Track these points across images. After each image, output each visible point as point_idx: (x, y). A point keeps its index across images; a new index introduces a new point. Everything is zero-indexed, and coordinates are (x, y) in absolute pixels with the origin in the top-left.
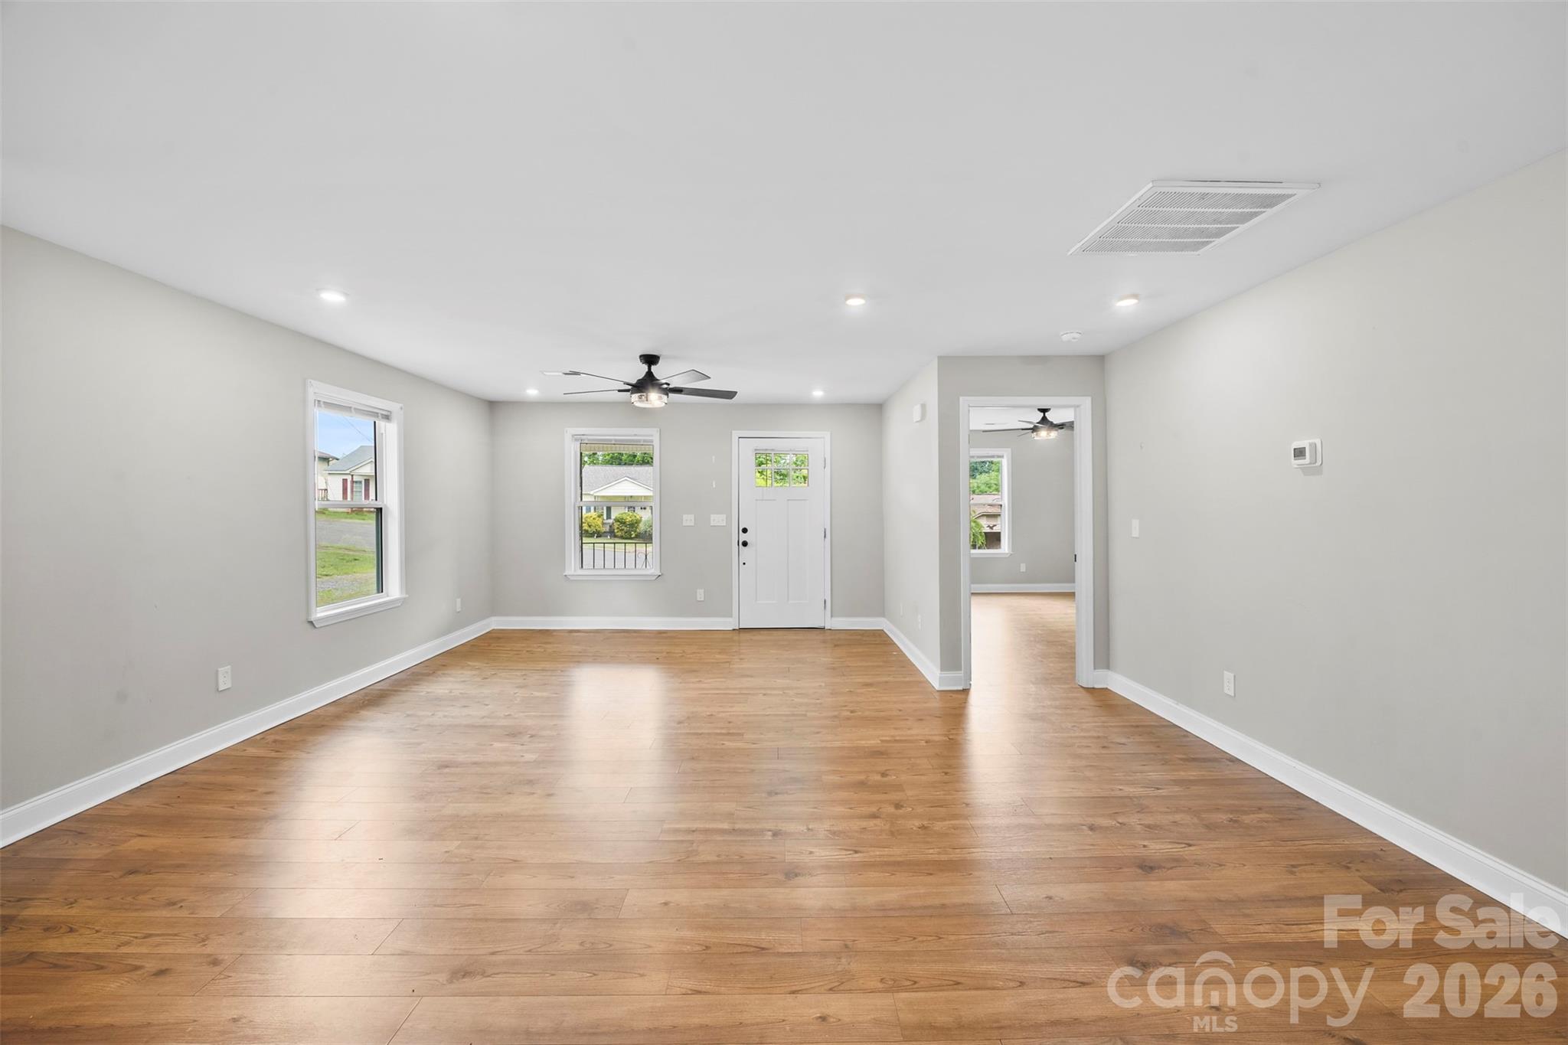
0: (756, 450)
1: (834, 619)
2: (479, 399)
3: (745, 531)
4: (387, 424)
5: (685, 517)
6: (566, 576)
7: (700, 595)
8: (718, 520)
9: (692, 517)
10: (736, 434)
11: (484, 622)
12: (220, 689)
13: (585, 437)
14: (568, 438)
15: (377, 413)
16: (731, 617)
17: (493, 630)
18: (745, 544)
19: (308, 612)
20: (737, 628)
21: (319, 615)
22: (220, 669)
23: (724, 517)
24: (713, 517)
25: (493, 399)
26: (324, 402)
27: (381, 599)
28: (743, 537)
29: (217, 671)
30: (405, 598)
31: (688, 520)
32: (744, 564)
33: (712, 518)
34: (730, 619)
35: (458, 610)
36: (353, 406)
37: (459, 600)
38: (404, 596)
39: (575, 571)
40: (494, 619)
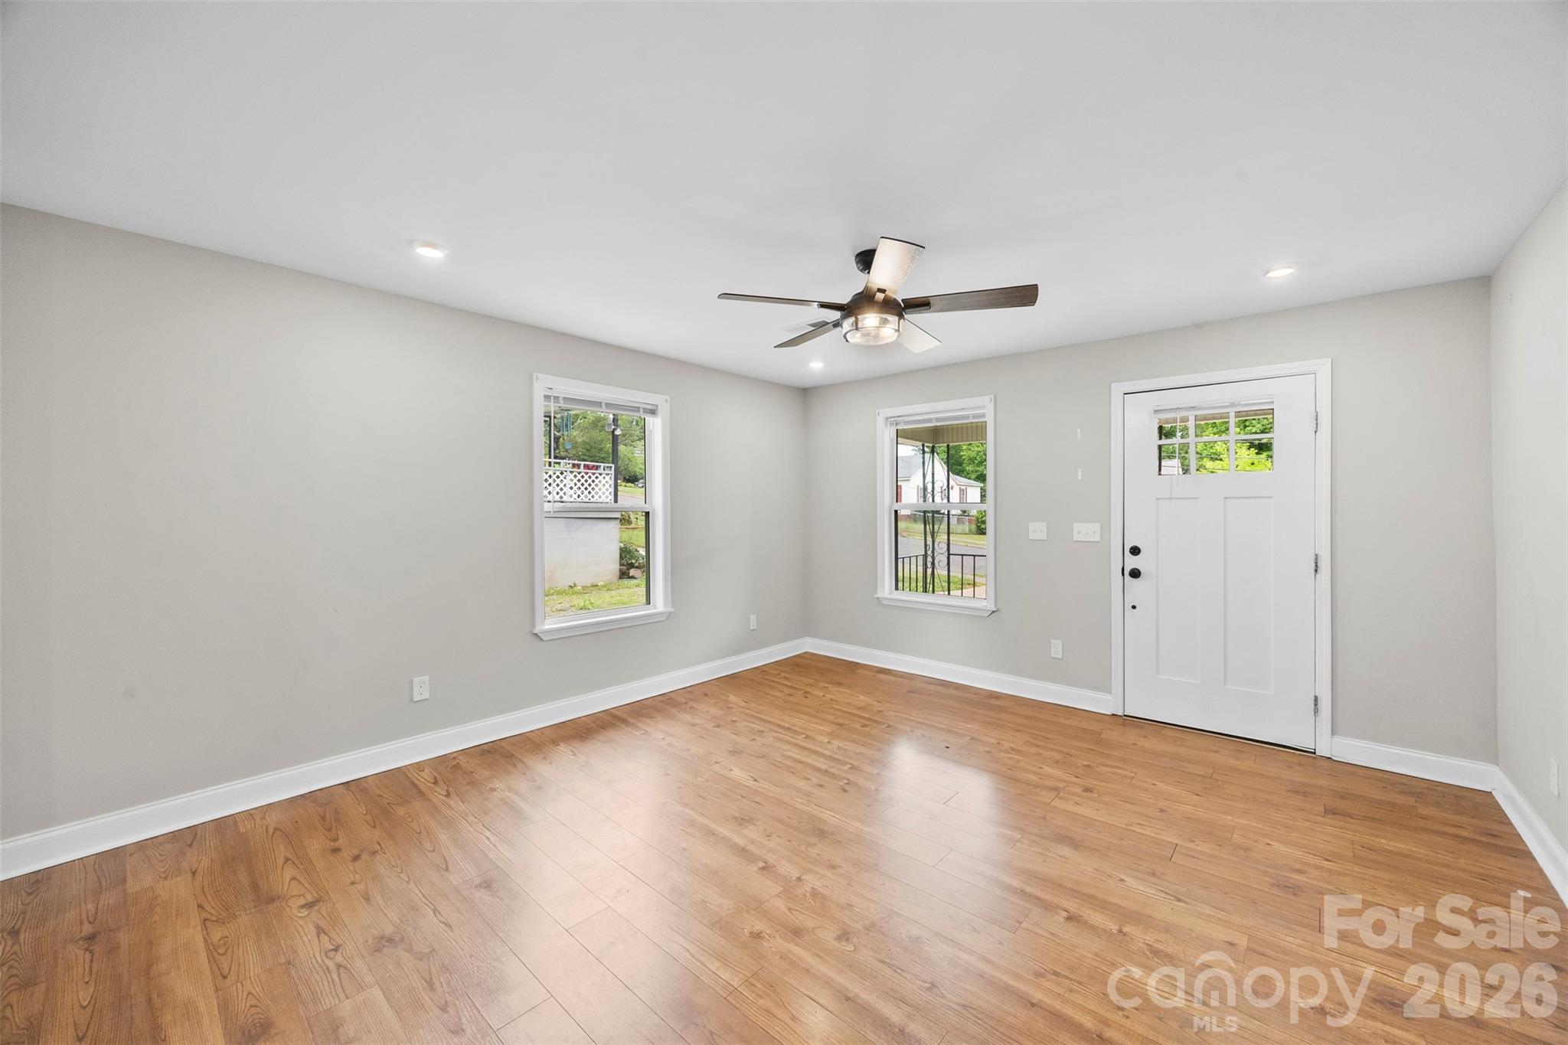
0: (1156, 411)
1: (1337, 739)
2: (787, 386)
3: (1135, 551)
4: (655, 419)
5: (1033, 526)
6: (878, 598)
7: (1056, 649)
8: (1086, 531)
9: (1043, 526)
10: (1118, 389)
11: (792, 643)
12: (415, 700)
13: (900, 419)
14: (880, 420)
15: (639, 408)
16: (1111, 693)
17: (806, 653)
18: (1135, 574)
19: (533, 625)
20: (1120, 713)
21: (547, 627)
22: (414, 679)
23: (1097, 526)
24: (1077, 527)
25: (806, 384)
26: (564, 398)
27: (649, 610)
28: (1132, 562)
29: (412, 681)
30: (671, 613)
31: (1038, 530)
32: (1134, 607)
33: (1075, 530)
34: (1109, 697)
35: (752, 628)
36: (604, 401)
37: (753, 617)
38: (670, 609)
39: (891, 593)
40: (808, 640)
